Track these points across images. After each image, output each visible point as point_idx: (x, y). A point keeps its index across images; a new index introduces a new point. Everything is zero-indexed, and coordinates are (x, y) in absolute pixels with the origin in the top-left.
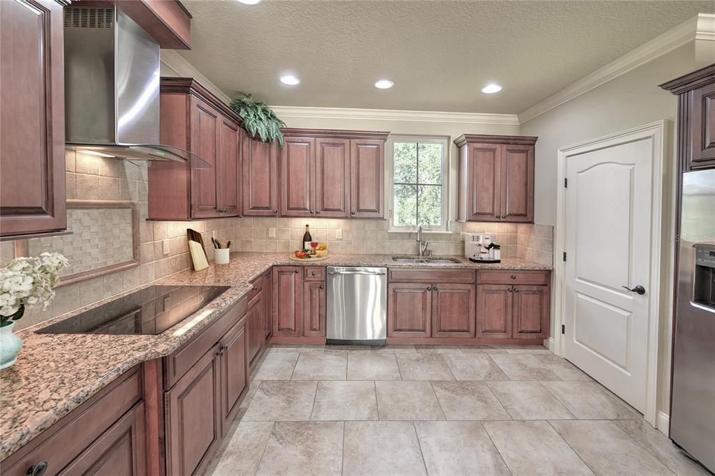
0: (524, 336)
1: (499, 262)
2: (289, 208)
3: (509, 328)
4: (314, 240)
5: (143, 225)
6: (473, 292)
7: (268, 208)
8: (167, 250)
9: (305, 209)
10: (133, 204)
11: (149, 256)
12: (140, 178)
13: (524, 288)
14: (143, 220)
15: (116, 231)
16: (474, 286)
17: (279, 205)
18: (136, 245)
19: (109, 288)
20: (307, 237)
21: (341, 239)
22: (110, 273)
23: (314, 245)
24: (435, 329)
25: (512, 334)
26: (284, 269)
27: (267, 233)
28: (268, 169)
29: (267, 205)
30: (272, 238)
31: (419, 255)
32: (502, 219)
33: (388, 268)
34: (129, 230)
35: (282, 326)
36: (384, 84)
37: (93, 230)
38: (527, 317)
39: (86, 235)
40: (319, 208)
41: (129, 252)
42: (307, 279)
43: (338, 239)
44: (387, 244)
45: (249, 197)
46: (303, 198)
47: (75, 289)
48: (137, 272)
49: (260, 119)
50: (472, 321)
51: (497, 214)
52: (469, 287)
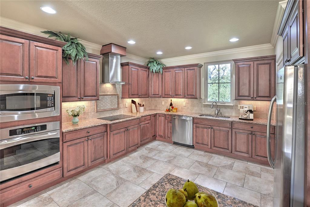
0: (259, 158)
1: (252, 120)
2: (165, 95)
3: (250, 152)
4: (173, 106)
5: (120, 99)
6: (230, 132)
7: (158, 95)
8: (127, 106)
9: (170, 95)
10: (117, 94)
11: (122, 107)
12: (120, 88)
13: (259, 133)
14: (120, 98)
15: (114, 101)
16: (231, 129)
17: (162, 94)
18: (118, 104)
19: (112, 113)
20: (171, 105)
21: (185, 106)
22: (112, 110)
23: (173, 108)
24: (212, 146)
25: (252, 155)
26: (160, 115)
27: (162, 103)
28: (158, 82)
29: (158, 94)
30: (163, 105)
31: (215, 114)
32: (254, 99)
33: (193, 118)
34: (117, 100)
35: (159, 134)
36: (188, 48)
37: (109, 100)
38: (261, 148)
39: (107, 101)
40: (174, 95)
41: (117, 105)
42: (166, 119)
43: (184, 106)
44: (203, 109)
45: (152, 91)
46: (169, 91)
47: (105, 112)
48: (118, 110)
49: (155, 66)
50: (230, 145)
51: (252, 96)
52: (228, 129)
